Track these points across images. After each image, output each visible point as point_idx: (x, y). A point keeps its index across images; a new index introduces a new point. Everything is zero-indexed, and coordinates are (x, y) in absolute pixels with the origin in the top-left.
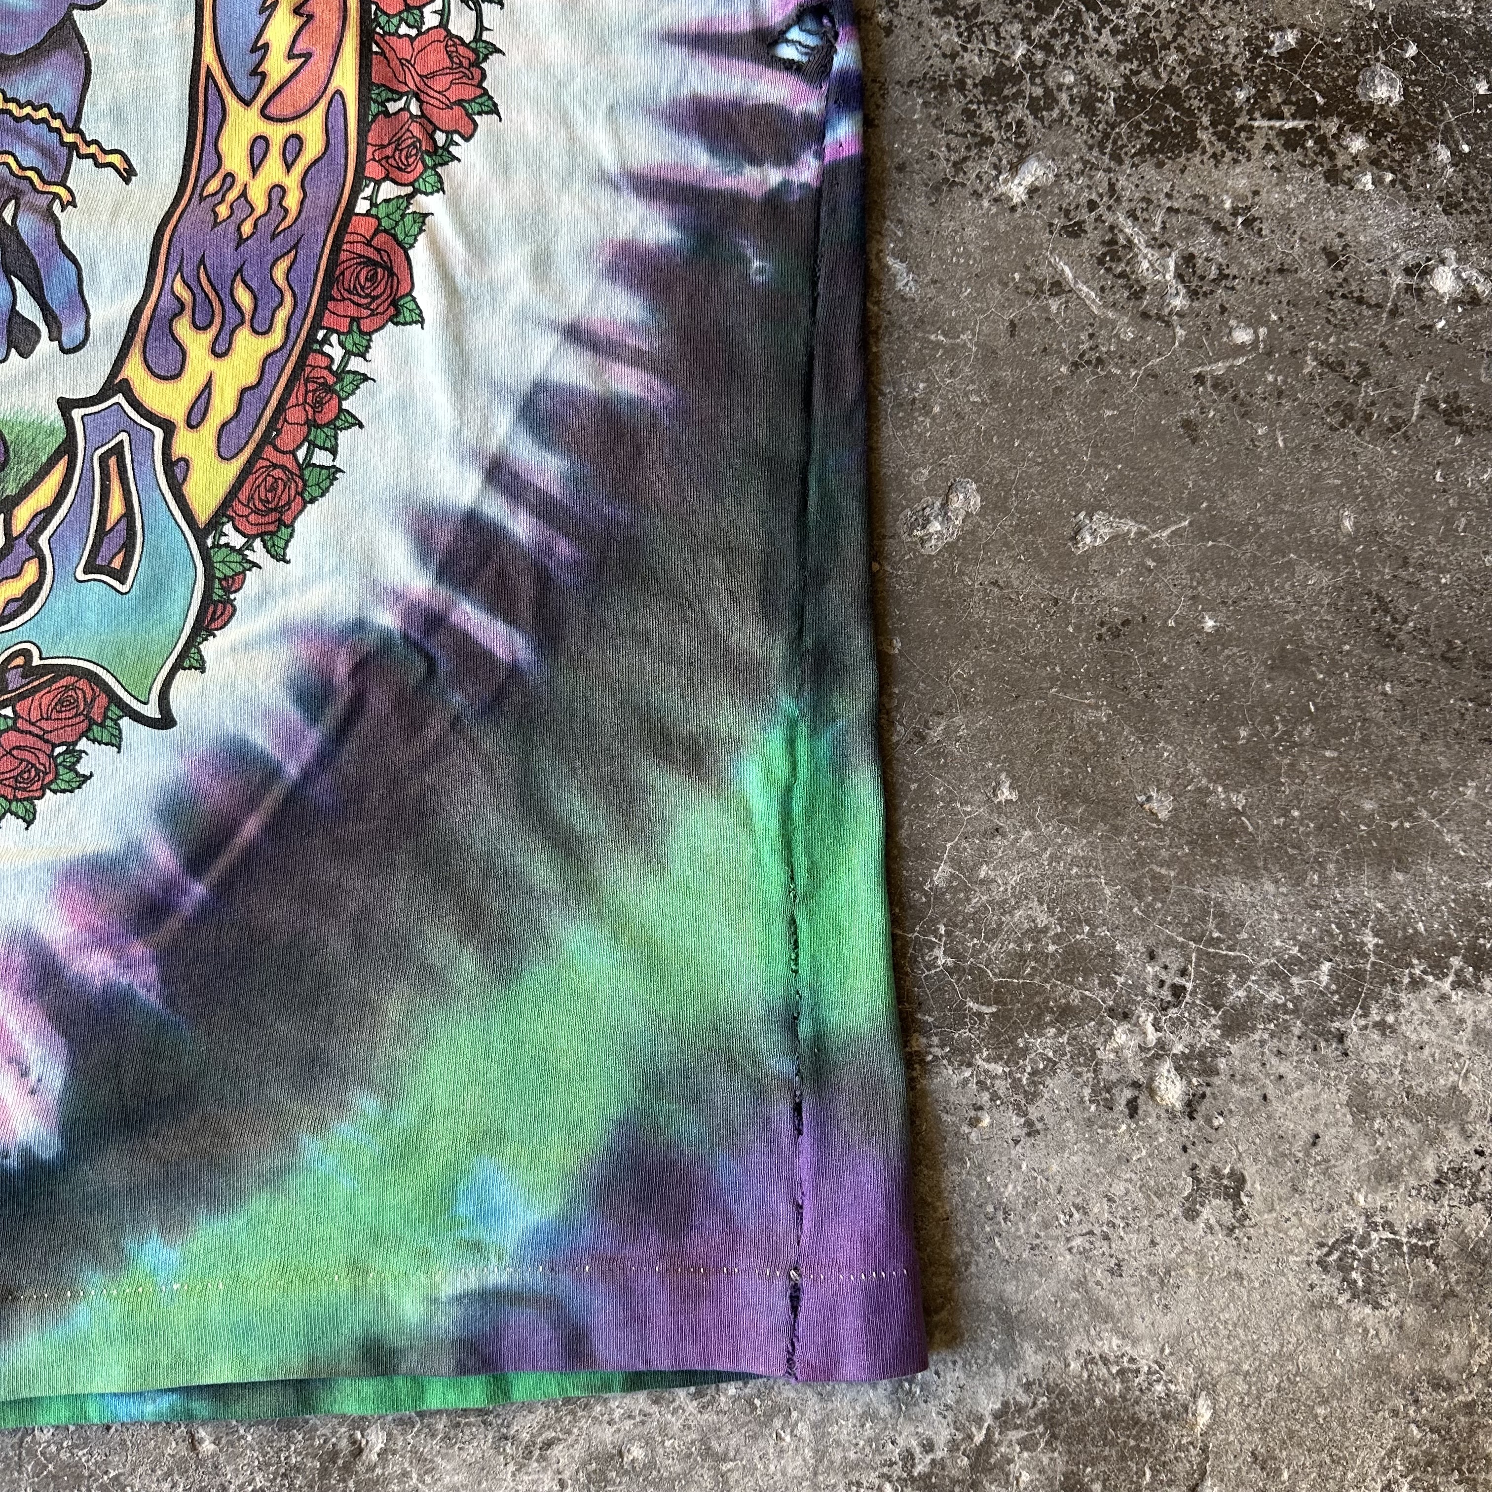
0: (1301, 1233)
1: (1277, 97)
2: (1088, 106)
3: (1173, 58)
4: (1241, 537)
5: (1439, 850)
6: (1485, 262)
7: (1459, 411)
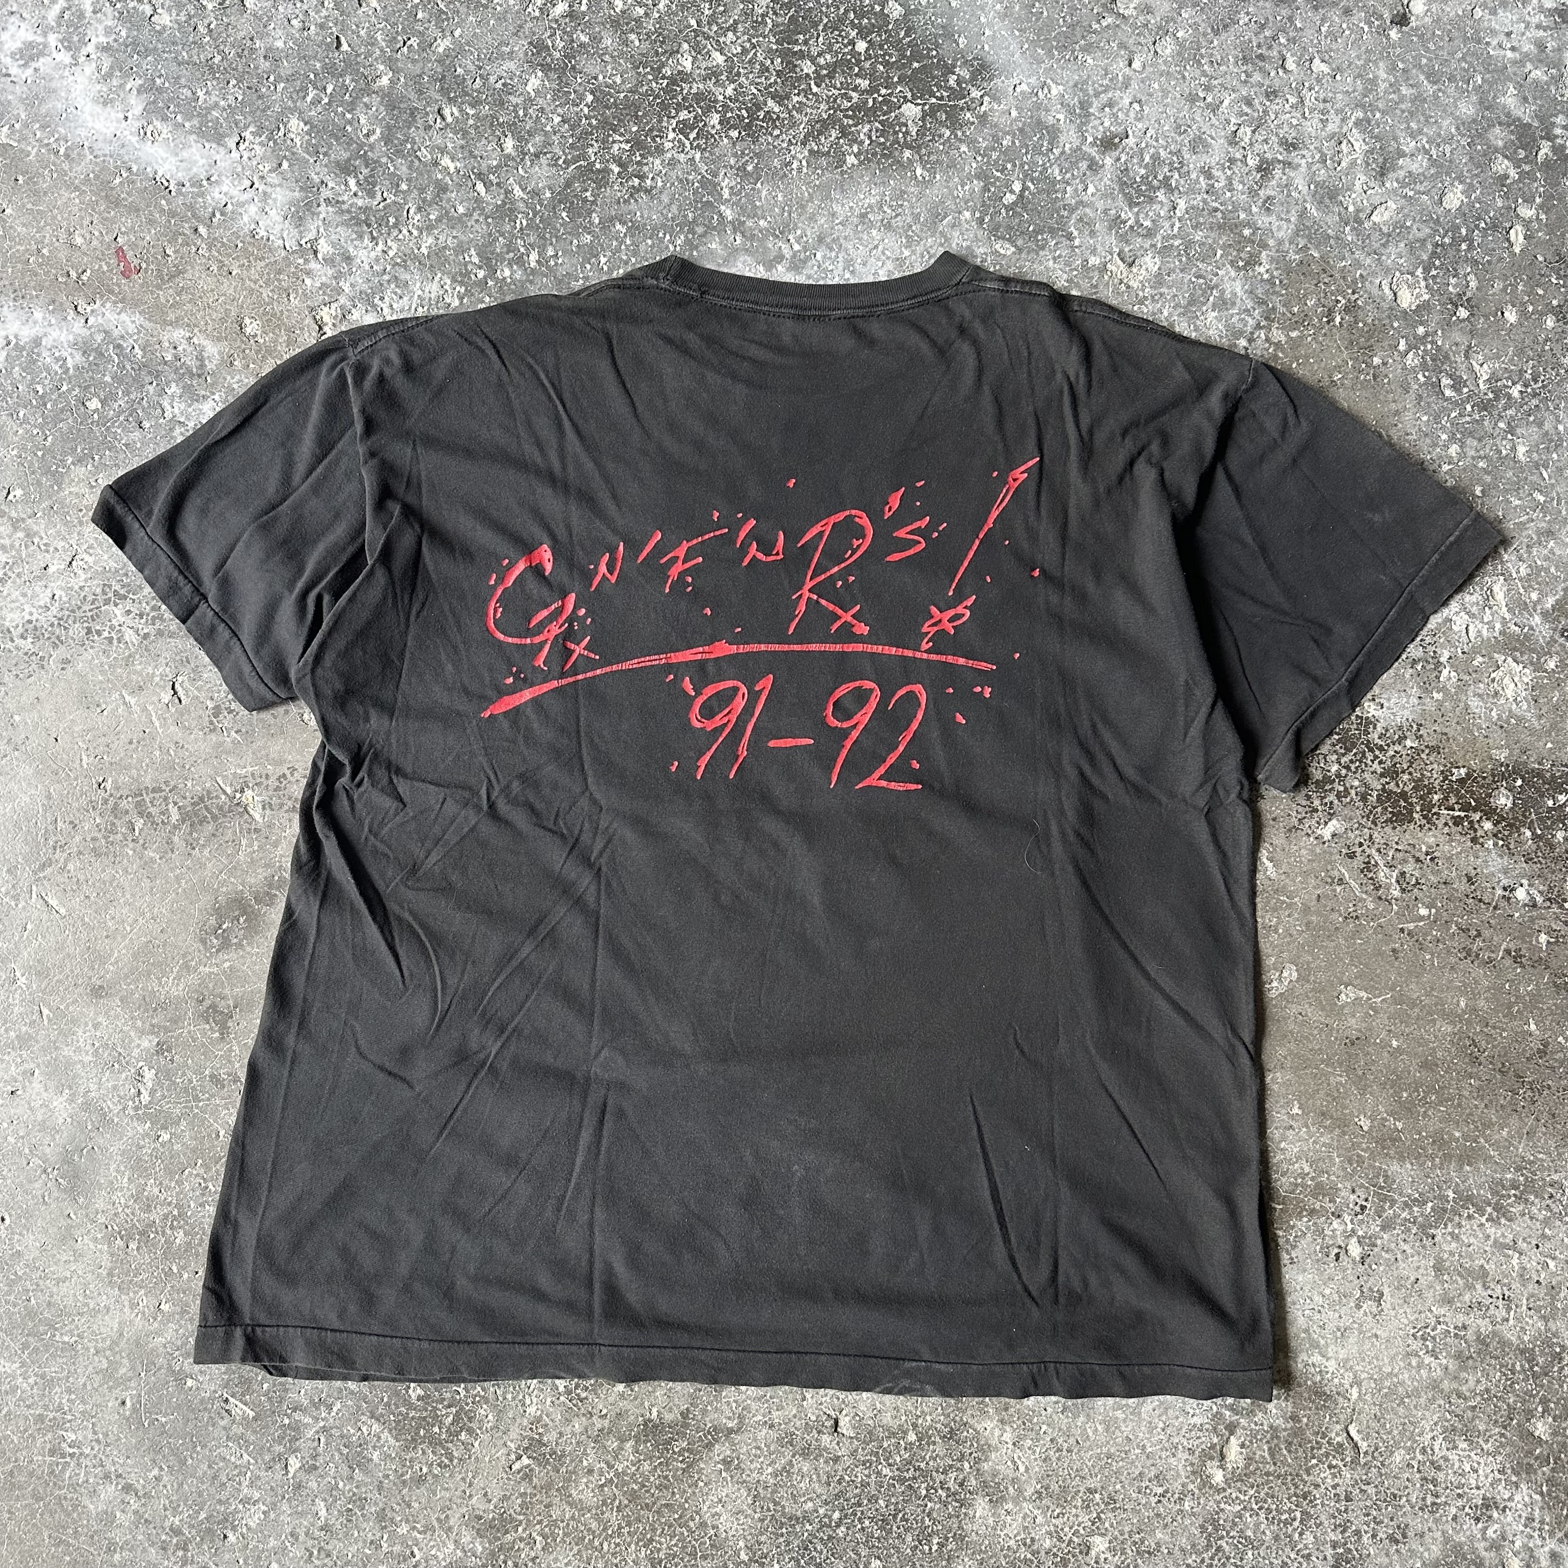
0: (1406, 1322)
1: (1453, 800)
2: (1364, 798)
3: (1406, 777)
4: (1413, 1005)
5: (1488, 1159)
6: (1541, 887)
7: (1521, 957)
